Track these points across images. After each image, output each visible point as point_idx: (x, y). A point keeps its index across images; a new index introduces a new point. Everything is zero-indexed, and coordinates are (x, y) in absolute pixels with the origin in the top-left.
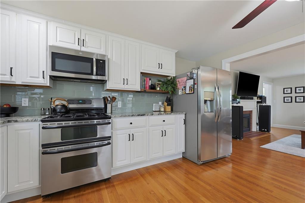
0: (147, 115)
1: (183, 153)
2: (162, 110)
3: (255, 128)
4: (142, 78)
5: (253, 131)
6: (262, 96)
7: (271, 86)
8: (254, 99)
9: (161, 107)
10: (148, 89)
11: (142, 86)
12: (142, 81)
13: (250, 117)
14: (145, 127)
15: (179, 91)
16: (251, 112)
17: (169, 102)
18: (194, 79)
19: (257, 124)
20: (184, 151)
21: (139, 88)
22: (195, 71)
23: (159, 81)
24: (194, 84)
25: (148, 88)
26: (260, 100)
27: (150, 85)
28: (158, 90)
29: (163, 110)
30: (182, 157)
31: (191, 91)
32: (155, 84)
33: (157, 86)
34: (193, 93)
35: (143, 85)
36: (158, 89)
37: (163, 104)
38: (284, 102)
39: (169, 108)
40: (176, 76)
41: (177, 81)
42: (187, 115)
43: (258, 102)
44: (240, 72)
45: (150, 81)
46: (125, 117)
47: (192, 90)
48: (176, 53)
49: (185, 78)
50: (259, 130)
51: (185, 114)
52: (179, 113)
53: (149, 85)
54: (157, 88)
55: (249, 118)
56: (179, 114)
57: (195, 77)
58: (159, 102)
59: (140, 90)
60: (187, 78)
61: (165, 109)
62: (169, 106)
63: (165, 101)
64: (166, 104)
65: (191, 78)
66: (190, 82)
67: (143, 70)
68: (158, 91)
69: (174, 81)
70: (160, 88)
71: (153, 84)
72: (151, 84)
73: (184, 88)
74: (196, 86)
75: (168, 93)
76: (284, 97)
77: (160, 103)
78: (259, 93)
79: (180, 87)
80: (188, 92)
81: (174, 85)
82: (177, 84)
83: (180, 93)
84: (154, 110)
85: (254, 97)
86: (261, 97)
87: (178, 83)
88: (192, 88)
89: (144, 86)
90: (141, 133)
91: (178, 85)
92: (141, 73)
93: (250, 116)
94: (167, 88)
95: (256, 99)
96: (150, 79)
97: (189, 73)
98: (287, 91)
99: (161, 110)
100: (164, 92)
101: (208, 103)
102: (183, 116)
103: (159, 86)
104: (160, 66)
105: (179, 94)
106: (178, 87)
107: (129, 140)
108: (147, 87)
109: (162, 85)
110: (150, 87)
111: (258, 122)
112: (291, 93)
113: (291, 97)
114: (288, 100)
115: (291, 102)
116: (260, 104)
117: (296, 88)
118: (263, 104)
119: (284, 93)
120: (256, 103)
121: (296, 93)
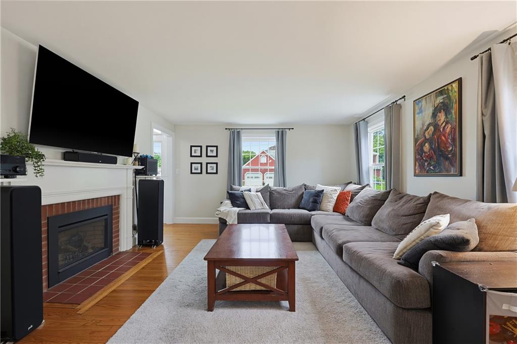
3: (127, 240)
5: (123, 252)
6: (147, 156)
7: (171, 138)
8: (120, 161)
13: (112, 215)
16: (117, 198)
19: (134, 228)
26: (141, 167)
38: (192, 173)
43: (137, 172)
50: (138, 245)
55: (106, 220)
76: (192, 163)
78: (140, 146)
85: (120, 158)
86: (143, 160)
93: (111, 210)
95: (128, 164)
98: (195, 152)
111: (136, 223)
112: (201, 156)
113: (201, 164)
114: (196, 169)
115: (201, 173)
116: (142, 177)
117: (207, 147)
118: (148, 178)
119: (191, 156)
120: (131, 174)
121: (207, 156)
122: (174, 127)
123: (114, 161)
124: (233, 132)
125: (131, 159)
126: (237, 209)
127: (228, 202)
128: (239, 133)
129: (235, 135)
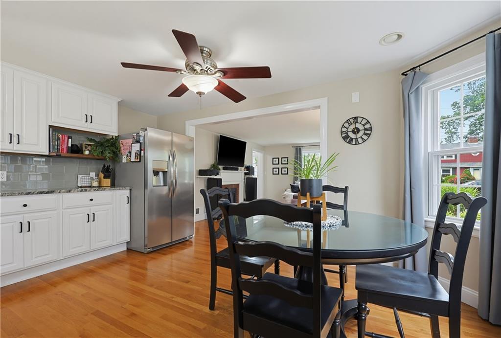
0: (59, 192)
1: (127, 242)
2: (94, 185)
4: (53, 134)
6: (250, 167)
7: (262, 155)
8: (239, 169)
9: (93, 180)
10: (65, 153)
11: (54, 148)
12: (53, 139)
13: (236, 192)
14: (55, 210)
15: (123, 158)
16: (237, 185)
17: (108, 173)
18: (141, 143)
20: (129, 240)
21: (45, 151)
22: (142, 133)
23: (91, 140)
24: (141, 150)
25: (65, 150)
26: (247, 172)
27: (70, 145)
28: (87, 155)
29: (96, 185)
30: (126, 249)
31: (137, 159)
32: (81, 145)
33: (86, 148)
34: (140, 161)
35: (54, 146)
36: (87, 153)
37: (97, 175)
38: (273, 174)
39: (107, 182)
40: (118, 136)
41: (121, 142)
42: (133, 191)
43: (246, 174)
44: (220, 136)
45: (70, 140)
46: (11, 195)
47: (139, 157)
48: (118, 102)
49: (131, 141)
51: (130, 190)
52: (118, 188)
53: (68, 147)
54: (84, 151)
56: (120, 189)
57: (141, 141)
58: (91, 173)
59: (48, 154)
60: (133, 141)
61: (100, 182)
62: (107, 178)
63: (102, 172)
64: (103, 175)
65: (138, 142)
66: (136, 147)
67: (53, 122)
68: (86, 157)
69: (116, 142)
70: (90, 151)
71: (77, 145)
72: (72, 145)
73: (129, 154)
74: (142, 152)
75: (104, 159)
76: (273, 168)
77: (93, 174)
78: (247, 162)
79: (124, 152)
80: (133, 159)
81: (116, 148)
82: (121, 147)
83: (124, 160)
84: (80, 186)
85: (239, 168)
86: (248, 168)
87: (121, 145)
88: (139, 155)
89: (56, 147)
90: (47, 219)
91: (122, 149)
92: (50, 126)
93: (236, 190)
94: (102, 152)
95: (242, 171)
96: (69, 137)
97: (135, 135)
98: (275, 162)
99: (92, 185)
100: (98, 157)
101: (161, 174)
102: (126, 192)
103: (89, 147)
104: (89, 119)
105: (123, 162)
106: (121, 152)
107: (21, 232)
108: (62, 150)
109: (95, 148)
110: (70, 149)
111: (245, 198)
112: (278, 164)
113: (279, 168)
114: (276, 172)
115: (278, 174)
116: (248, 176)
117: (282, 158)
118: (250, 176)
119: (273, 164)
120: (243, 175)
121: (282, 164)
122: (263, 148)
123: (237, 169)
124: (297, 149)
125: (243, 168)
126: (293, 194)
127: (290, 190)
128: (300, 149)
129: (298, 150)
